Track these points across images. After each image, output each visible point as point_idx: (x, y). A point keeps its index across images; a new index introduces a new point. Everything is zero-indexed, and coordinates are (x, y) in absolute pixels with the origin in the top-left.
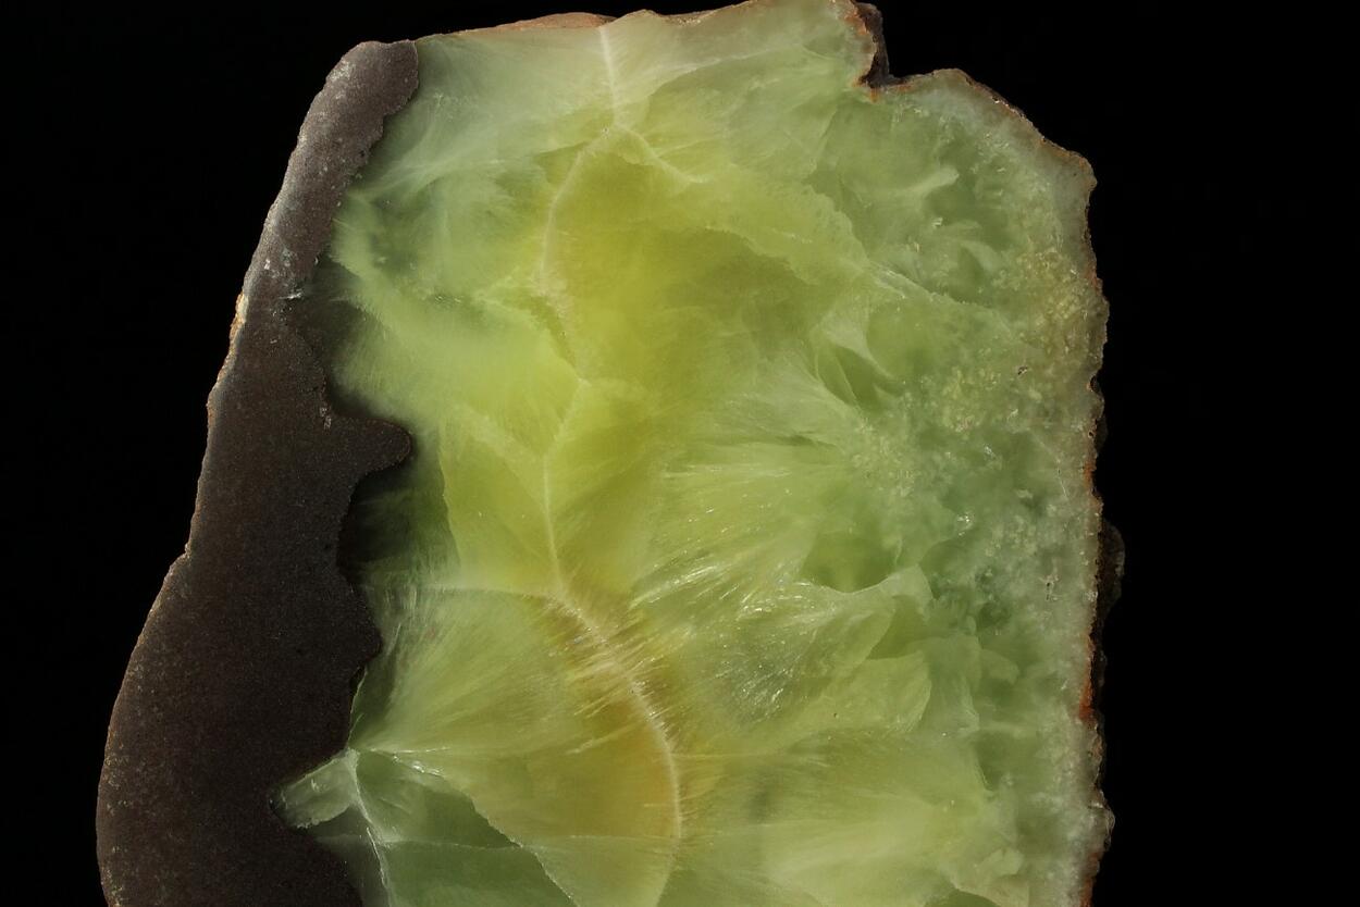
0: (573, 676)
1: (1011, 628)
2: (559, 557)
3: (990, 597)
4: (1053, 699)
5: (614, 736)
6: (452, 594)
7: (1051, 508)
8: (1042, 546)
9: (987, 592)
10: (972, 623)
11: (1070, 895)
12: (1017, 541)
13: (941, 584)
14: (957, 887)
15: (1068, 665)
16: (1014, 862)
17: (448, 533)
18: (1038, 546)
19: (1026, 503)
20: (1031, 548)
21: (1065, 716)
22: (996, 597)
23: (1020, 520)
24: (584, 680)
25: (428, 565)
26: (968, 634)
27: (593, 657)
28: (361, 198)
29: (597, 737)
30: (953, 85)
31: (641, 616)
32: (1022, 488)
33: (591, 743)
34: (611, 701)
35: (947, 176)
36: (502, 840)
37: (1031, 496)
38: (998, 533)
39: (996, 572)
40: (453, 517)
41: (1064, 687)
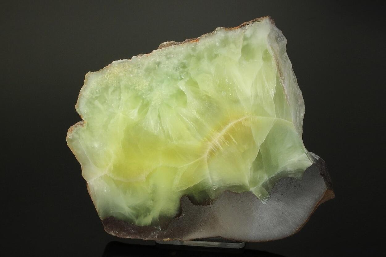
0: (221, 149)
1: (185, 61)
2: (198, 159)
3: (179, 67)
4: (197, 48)
5: (231, 136)
6: (212, 178)
7: (158, 60)
8: (166, 60)
9: (179, 68)
10: (186, 70)
11: (235, 32)
12: (166, 65)
13: (180, 78)
14: (241, 56)
15: (189, 47)
16: (232, 46)
17: (200, 183)
18: (166, 61)
19: (158, 66)
20: (167, 62)
21: (199, 44)
22: (179, 66)
23: (162, 66)
24: (222, 146)
25: (208, 185)
26: (188, 70)
27: (216, 145)
28: (137, 222)
29: (232, 139)
30: (78, 107)
31: (205, 138)
32: (155, 68)
33: (234, 140)
34: (224, 139)
35: (97, 103)
36: (259, 153)
37: (156, 65)
38: (166, 69)
39: (174, 68)
40: (196, 183)
41: (194, 47)
